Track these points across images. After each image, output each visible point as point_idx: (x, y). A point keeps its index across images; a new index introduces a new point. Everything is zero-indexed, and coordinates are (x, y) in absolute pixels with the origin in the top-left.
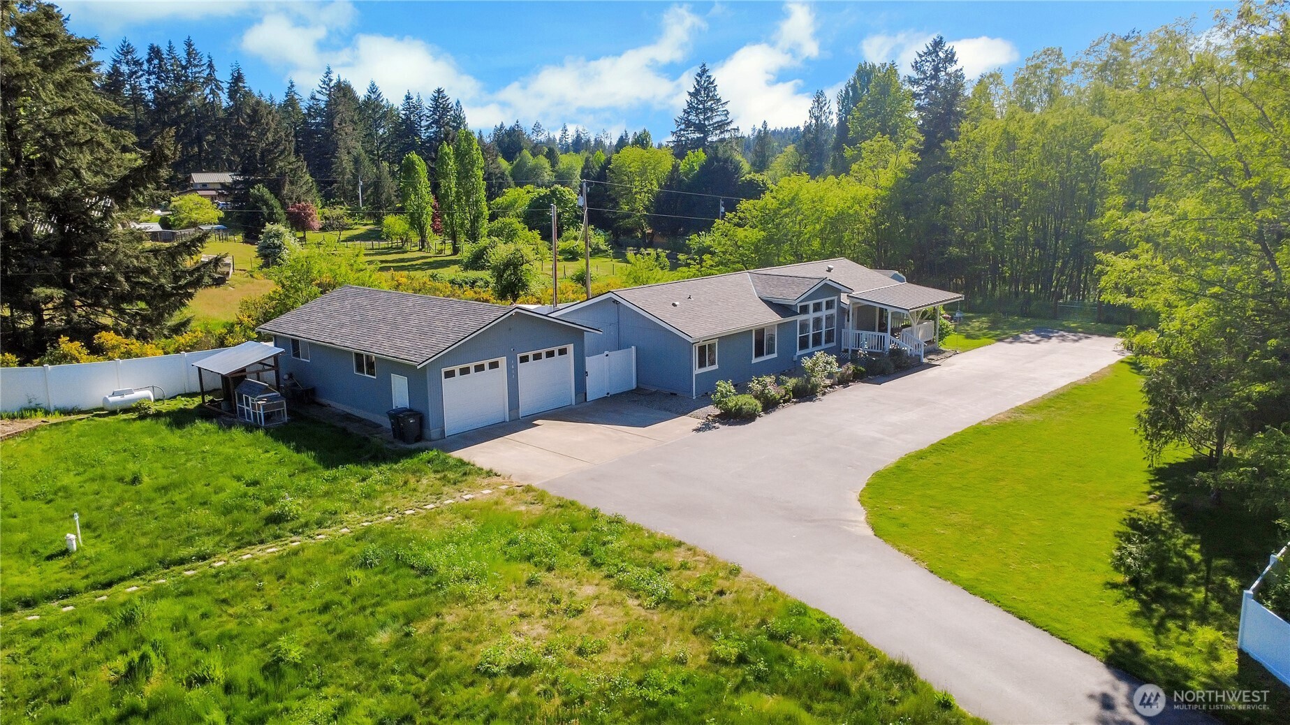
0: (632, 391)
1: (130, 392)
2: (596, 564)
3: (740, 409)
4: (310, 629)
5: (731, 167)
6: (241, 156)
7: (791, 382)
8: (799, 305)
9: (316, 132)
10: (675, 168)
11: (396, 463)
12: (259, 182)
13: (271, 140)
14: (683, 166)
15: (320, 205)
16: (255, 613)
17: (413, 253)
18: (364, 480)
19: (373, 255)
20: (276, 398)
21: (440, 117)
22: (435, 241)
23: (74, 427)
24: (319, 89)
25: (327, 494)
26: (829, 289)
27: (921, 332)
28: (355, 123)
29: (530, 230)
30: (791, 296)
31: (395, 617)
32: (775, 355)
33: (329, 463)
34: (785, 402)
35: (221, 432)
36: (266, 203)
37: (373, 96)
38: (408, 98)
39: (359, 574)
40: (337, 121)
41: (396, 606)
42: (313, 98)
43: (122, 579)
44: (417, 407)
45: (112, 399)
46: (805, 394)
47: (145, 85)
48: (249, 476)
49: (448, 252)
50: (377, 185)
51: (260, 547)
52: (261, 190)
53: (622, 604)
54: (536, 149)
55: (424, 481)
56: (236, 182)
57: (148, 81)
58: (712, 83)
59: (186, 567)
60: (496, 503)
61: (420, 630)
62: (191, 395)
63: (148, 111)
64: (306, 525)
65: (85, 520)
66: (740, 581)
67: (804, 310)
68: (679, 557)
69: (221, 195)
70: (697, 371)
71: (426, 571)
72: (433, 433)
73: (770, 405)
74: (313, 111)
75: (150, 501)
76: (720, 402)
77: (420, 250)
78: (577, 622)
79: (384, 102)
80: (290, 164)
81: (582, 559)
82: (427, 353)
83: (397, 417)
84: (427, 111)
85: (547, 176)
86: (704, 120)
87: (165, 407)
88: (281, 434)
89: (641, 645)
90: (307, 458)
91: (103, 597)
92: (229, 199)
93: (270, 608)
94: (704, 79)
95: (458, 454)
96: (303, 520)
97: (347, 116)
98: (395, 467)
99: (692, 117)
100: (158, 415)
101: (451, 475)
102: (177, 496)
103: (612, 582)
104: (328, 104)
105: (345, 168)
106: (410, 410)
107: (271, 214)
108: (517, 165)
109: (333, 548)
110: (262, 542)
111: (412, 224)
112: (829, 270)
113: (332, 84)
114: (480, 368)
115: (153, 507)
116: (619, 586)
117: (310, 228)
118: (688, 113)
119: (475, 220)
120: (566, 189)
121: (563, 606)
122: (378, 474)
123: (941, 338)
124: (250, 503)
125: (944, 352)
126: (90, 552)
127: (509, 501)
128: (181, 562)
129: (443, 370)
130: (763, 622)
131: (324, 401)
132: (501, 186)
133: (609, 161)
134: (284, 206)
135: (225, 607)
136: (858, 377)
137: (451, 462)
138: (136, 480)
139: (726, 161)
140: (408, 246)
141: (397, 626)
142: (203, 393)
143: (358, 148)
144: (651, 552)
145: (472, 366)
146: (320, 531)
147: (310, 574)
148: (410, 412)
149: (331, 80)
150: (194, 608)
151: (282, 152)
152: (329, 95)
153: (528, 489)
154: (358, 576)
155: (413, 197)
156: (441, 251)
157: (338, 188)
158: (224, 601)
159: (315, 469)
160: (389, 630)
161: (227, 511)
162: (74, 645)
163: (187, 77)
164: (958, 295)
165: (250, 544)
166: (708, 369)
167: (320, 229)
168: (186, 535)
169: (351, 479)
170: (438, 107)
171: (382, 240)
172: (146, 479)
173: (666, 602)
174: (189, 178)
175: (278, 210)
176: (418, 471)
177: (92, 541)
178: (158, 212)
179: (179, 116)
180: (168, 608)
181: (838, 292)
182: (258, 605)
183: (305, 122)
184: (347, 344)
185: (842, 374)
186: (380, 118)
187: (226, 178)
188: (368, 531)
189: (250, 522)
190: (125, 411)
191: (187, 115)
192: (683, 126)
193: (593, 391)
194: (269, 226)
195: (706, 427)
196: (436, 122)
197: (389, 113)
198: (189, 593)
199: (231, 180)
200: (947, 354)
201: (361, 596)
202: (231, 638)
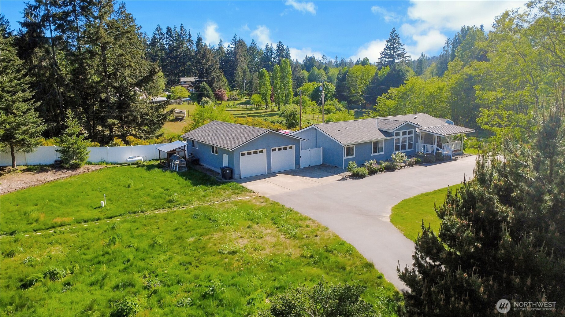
0: (320, 165)
1: (135, 157)
2: (275, 223)
3: (358, 173)
4: (169, 236)
5: (401, 74)
6: (199, 71)
7: (385, 164)
8: (395, 132)
9: (230, 60)
10: (376, 74)
11: (219, 186)
12: (204, 81)
13: (210, 64)
14: (380, 73)
15: (229, 91)
16: (153, 229)
17: (262, 110)
18: (205, 191)
19: (246, 111)
20: (183, 161)
21: (280, 53)
22: (272, 106)
23: (115, 169)
24: (231, 43)
25: (191, 195)
26: (410, 126)
27: (454, 146)
28: (245, 56)
29: (312, 101)
30: (390, 128)
31: (197, 234)
32: (383, 153)
33: (195, 184)
34: (380, 171)
35: (162, 173)
36: (206, 89)
37: (253, 45)
38: (267, 46)
39: (191, 220)
40: (238, 56)
41: (200, 231)
42: (229, 47)
43: (116, 216)
44: (231, 167)
45: (129, 160)
46: (390, 169)
47: (165, 43)
48: (166, 187)
49: (276, 110)
50: (251, 82)
51: (162, 210)
52: (204, 84)
53: (278, 236)
54: (320, 66)
55: (227, 193)
56: (196, 81)
57: (166, 41)
58: (397, 36)
59: (136, 214)
60: (249, 201)
61: (204, 238)
62: (156, 160)
63: (166, 53)
64: (180, 204)
65: (109, 198)
66: (326, 233)
67: (397, 134)
68: (308, 222)
69: (191, 86)
70: (345, 157)
71: (214, 221)
72: (236, 176)
73: (372, 172)
74: (229, 52)
75: (131, 193)
76: (350, 170)
77: (265, 109)
78: (260, 241)
79: (257, 48)
80: (217, 73)
81: (270, 221)
82: (234, 146)
83: (223, 169)
84: (274, 51)
85: (324, 78)
86: (393, 53)
87: (146, 164)
88: (182, 174)
89: (278, 249)
90: (188, 182)
91: (109, 221)
92: (193, 88)
93: (158, 228)
94: (393, 34)
95: (244, 185)
96: (179, 202)
97: (242, 54)
98: (218, 187)
99: (388, 52)
100: (144, 166)
101: (236, 191)
102: (141, 193)
103: (277, 229)
104: (235, 49)
105: (239, 75)
106: (229, 167)
107: (208, 93)
108: (311, 74)
109: (186, 212)
110: (163, 208)
111: (262, 98)
112: (416, 118)
113: (236, 41)
114: (255, 153)
115: (132, 195)
116: (279, 231)
117: (224, 100)
118: (386, 50)
119: (287, 97)
120: (330, 84)
121: (256, 235)
122: (210, 189)
123: (464, 149)
124: (163, 196)
125: (464, 155)
126: (108, 208)
127: (254, 201)
128: (135, 213)
129: (241, 153)
130: (326, 246)
131: (202, 164)
132: (302, 82)
133: (347, 71)
134: (213, 90)
135: (144, 227)
136: (417, 163)
137: (239, 186)
138: (129, 186)
139: (399, 71)
140: (260, 107)
141: (197, 237)
142: (160, 159)
143: (245, 67)
144: (297, 221)
145: (252, 151)
146: (184, 206)
147: (175, 219)
148: (229, 168)
149: (236, 39)
150: (135, 226)
151: (214, 69)
152: (235, 45)
153: (263, 197)
154: (191, 221)
155: (263, 87)
156: (273, 110)
157: (237, 83)
158: (145, 225)
159: (189, 186)
160: (194, 238)
161: (155, 198)
162: (96, 234)
163: (180, 39)
164: (472, 130)
165: (159, 209)
166: (350, 157)
167: (228, 100)
168: (140, 204)
169: (201, 190)
170: (279, 49)
171: (251, 104)
172: (133, 186)
173: (295, 237)
174: (179, 80)
175: (211, 92)
176: (226, 189)
177: (110, 205)
178: (167, 93)
179: (177, 55)
180: (127, 226)
181: (415, 127)
182: (155, 227)
183: (226, 57)
184: (209, 142)
185: (410, 162)
186: (256, 54)
187: (193, 79)
188: (200, 207)
189: (162, 201)
190: (133, 164)
191: (180, 54)
192: (383, 56)
193: (303, 165)
194: (204, 99)
195: (343, 179)
196: (278, 56)
197: (259, 52)
198: (135, 222)
199: (194, 80)
200: (465, 156)
201: (189, 227)
202: (143, 236)
